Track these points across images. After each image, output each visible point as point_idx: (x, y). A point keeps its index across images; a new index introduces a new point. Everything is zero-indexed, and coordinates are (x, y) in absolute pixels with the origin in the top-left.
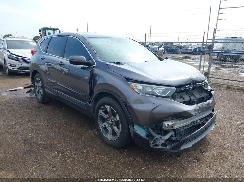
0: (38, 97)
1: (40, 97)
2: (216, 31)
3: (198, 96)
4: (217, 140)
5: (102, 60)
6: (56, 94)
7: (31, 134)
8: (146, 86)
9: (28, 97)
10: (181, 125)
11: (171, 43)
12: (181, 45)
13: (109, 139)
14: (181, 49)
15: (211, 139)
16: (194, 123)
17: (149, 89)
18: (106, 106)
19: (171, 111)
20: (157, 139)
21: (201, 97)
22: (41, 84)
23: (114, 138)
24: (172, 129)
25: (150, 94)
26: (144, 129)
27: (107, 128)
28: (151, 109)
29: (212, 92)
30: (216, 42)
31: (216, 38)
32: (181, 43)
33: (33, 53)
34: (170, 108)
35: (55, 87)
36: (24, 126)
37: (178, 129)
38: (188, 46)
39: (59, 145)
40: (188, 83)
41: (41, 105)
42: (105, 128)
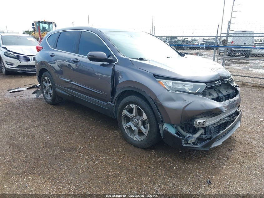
0: (47, 97)
1: (49, 98)
2: (231, 25)
3: (225, 92)
4: (242, 137)
5: (124, 56)
6: (69, 94)
7: (49, 137)
8: (175, 83)
9: (35, 99)
10: (211, 122)
11: (176, 37)
12: (186, 40)
13: (135, 139)
14: (187, 44)
15: (237, 137)
16: (222, 121)
17: (179, 85)
18: (131, 105)
19: (204, 109)
20: (188, 137)
21: (227, 93)
22: (51, 84)
23: (141, 138)
24: (203, 126)
25: (181, 91)
26: (174, 127)
27: (132, 128)
28: (183, 106)
29: (238, 89)
30: (231, 37)
31: (230, 32)
32: (185, 38)
33: (38, 49)
34: (202, 105)
35: (69, 86)
36: (39, 129)
37: (208, 127)
38: (195, 41)
39: (82, 148)
40: (215, 79)
41: (52, 106)
42: (130, 128)
